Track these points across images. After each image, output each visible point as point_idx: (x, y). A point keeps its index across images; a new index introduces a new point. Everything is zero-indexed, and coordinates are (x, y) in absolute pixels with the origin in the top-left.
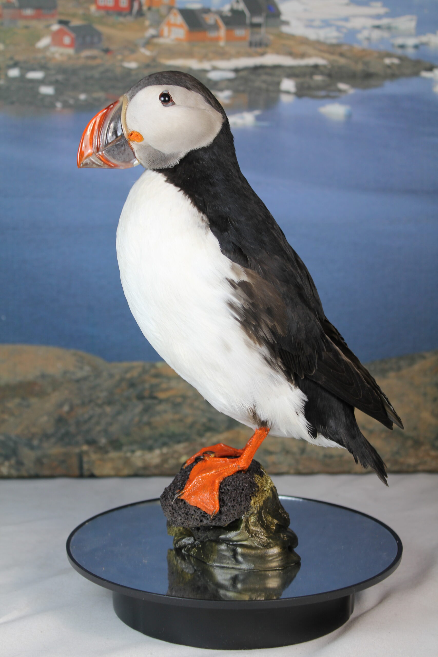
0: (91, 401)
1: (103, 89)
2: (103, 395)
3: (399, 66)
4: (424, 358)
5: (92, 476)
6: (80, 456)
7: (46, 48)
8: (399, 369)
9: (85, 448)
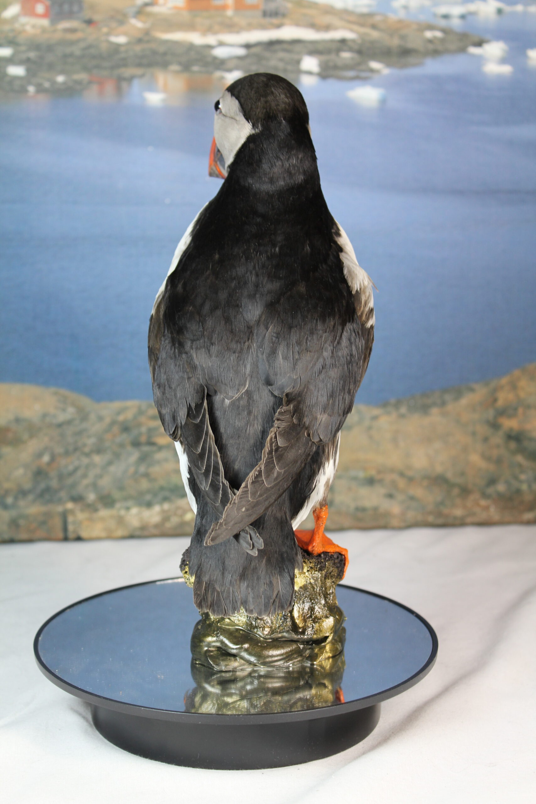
0: (76, 450)
1: (86, 69)
2: (91, 441)
3: (442, 40)
4: (472, 390)
5: (79, 539)
6: (64, 516)
7: (15, 18)
8: (443, 404)
9: (70, 505)
